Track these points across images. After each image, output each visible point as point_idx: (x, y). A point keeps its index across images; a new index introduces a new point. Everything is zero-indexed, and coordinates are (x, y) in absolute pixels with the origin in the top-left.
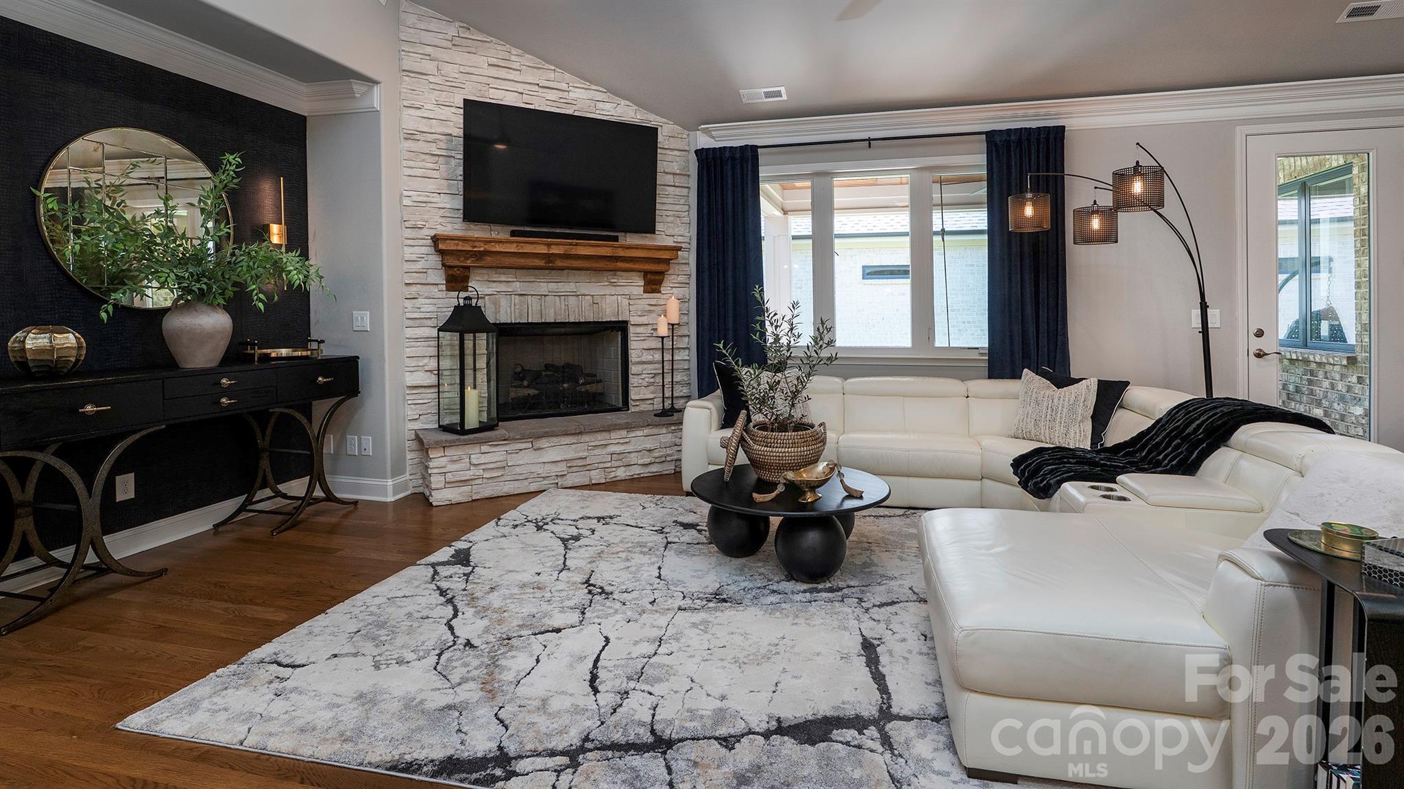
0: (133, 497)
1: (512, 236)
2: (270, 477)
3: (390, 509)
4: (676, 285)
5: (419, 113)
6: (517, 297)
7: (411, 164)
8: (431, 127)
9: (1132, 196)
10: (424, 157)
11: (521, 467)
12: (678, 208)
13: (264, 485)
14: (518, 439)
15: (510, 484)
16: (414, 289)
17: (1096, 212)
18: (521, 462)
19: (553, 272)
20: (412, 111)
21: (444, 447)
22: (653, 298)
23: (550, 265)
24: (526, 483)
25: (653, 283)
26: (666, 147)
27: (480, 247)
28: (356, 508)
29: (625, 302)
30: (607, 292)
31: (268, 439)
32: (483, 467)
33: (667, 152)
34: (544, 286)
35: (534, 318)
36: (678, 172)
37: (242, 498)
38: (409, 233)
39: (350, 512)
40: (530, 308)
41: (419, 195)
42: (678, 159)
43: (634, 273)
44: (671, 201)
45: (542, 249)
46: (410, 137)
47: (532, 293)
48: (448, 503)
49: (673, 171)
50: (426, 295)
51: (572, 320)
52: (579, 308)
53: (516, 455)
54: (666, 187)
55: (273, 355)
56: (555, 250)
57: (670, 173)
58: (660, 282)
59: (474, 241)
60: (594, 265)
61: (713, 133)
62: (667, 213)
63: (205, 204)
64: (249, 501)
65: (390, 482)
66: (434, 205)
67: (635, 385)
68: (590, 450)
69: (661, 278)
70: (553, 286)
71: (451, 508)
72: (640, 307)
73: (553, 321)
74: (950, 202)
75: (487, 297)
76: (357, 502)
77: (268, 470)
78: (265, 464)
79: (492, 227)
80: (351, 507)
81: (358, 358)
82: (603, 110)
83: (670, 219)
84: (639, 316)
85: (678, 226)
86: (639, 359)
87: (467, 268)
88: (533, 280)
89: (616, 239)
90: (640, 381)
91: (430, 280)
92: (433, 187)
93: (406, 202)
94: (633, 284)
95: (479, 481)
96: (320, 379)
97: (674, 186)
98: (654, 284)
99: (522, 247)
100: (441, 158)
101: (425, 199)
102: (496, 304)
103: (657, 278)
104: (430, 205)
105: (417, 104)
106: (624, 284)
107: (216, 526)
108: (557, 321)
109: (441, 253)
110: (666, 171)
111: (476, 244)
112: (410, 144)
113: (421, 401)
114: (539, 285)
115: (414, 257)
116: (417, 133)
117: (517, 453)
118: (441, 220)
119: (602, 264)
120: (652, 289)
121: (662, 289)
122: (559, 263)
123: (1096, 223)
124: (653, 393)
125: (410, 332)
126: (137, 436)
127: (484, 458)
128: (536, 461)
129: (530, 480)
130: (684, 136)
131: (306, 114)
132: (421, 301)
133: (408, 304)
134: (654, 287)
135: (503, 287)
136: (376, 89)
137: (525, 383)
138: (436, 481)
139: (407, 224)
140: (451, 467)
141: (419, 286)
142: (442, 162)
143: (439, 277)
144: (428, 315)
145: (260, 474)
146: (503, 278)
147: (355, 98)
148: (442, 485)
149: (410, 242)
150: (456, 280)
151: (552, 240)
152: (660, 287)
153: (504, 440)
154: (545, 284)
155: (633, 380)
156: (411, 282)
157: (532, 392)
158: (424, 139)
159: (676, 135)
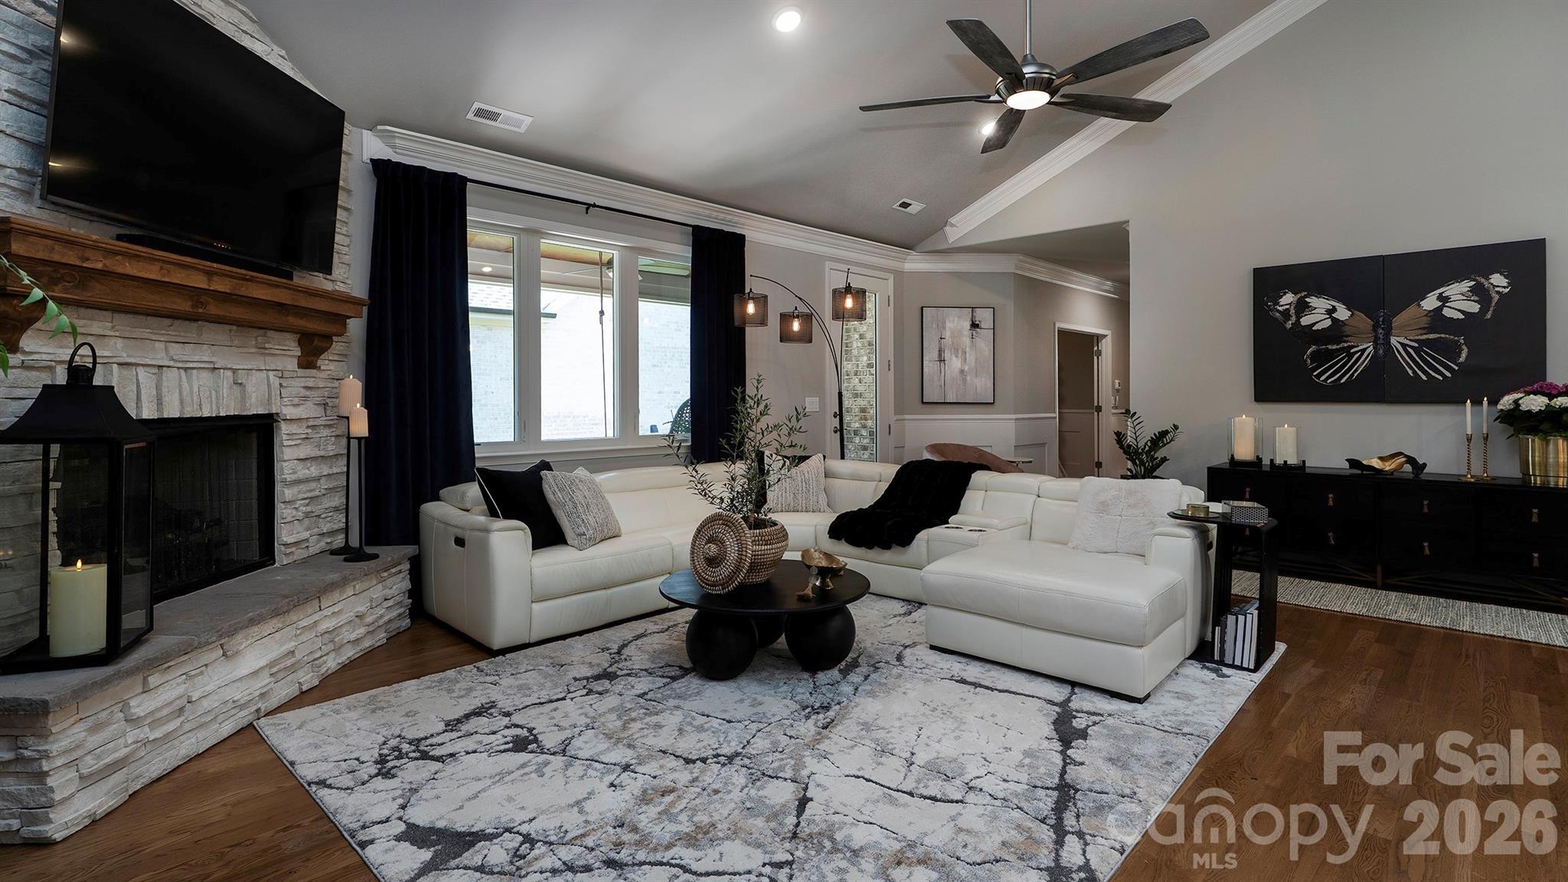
9: (844, 308)
11: (210, 697)
14: (202, 646)
15: (189, 738)
17: (798, 317)
18: (209, 689)
19: (177, 322)
21: (80, 701)
22: (309, 377)
23: (197, 312)
25: (311, 352)
29: (276, 382)
30: (258, 364)
32: (149, 720)
43: (288, 335)
53: (200, 678)
58: (320, 352)
61: (397, 141)
67: (288, 520)
68: (300, 634)
69: (325, 345)
72: (294, 391)
74: (548, 279)
84: (294, 405)
85: (338, 268)
86: (294, 477)
89: (290, 277)
90: (294, 512)
94: (288, 353)
95: (142, 753)
98: (312, 355)
103: (317, 344)
106: (278, 352)
117: (202, 673)
120: (308, 362)
121: (319, 363)
122: (211, 308)
123: (796, 326)
124: (308, 529)
127: (152, 701)
128: (230, 678)
134: (311, 359)
138: (62, 783)
140: (91, 741)
146: (95, 329)
148: (73, 788)
151: (220, 266)
152: (318, 359)
154: (162, 345)
155: (282, 512)
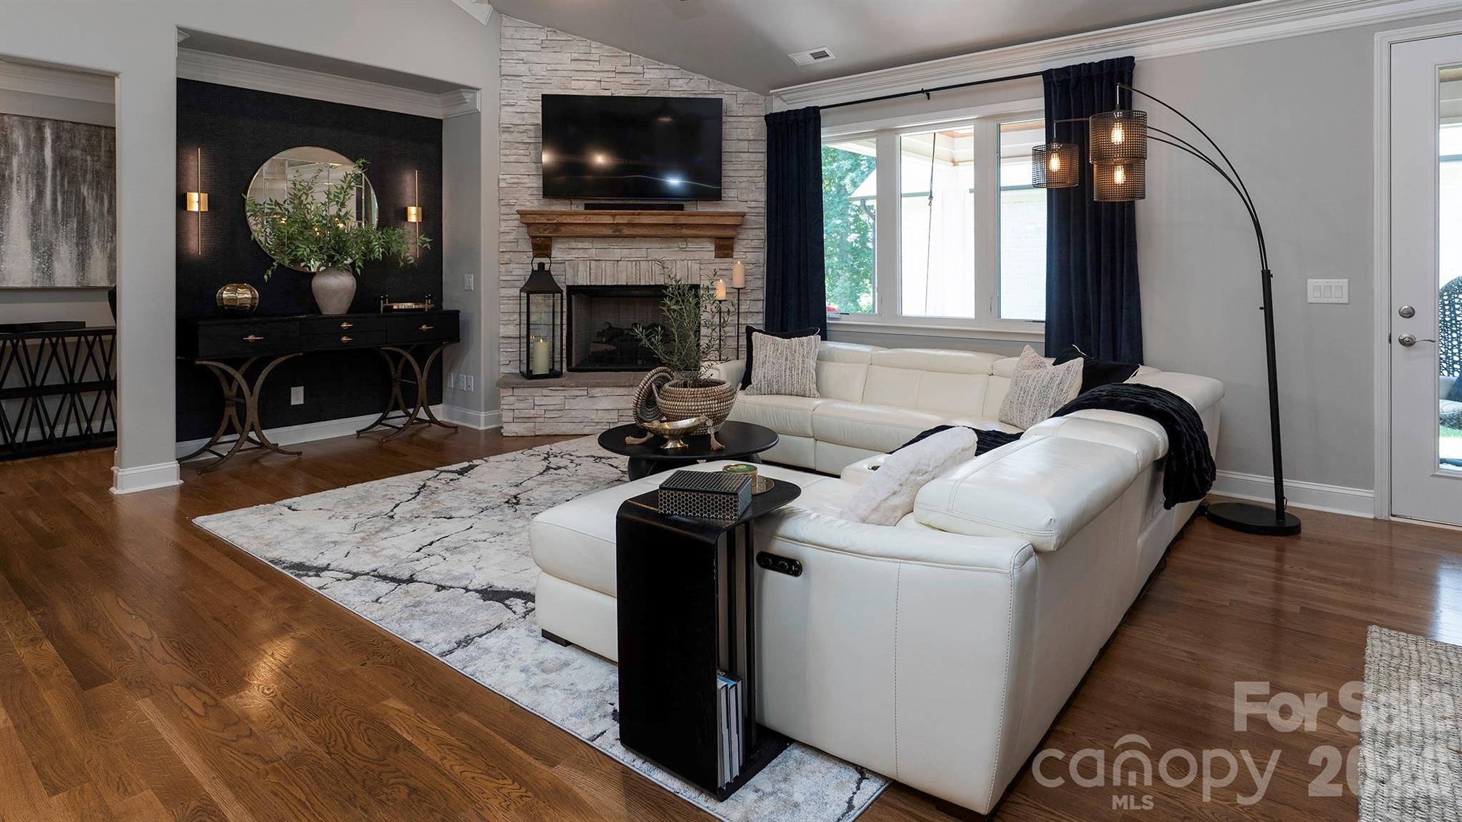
0: (302, 403)
1: (586, 209)
2: (401, 400)
3: (483, 436)
4: (750, 250)
5: (513, 109)
6: (594, 262)
7: (507, 152)
8: (523, 119)
10: (517, 145)
11: (575, 411)
12: (751, 173)
13: (396, 408)
14: (573, 387)
16: (507, 256)
17: (1118, 164)
18: (577, 407)
20: (508, 109)
21: (513, 388)
22: (723, 263)
23: (617, 234)
24: (581, 426)
25: (725, 248)
26: (740, 115)
27: (554, 220)
28: (456, 432)
29: (696, 267)
30: (678, 257)
31: (399, 371)
32: (545, 408)
33: (741, 119)
34: (618, 251)
35: (609, 282)
36: (752, 138)
37: (380, 415)
38: (504, 210)
39: (452, 434)
40: (604, 272)
41: (512, 178)
42: (753, 125)
43: (705, 239)
44: (744, 167)
45: (608, 220)
46: (506, 130)
47: (606, 258)
48: (515, 435)
49: (747, 138)
50: (517, 261)
51: (642, 283)
52: (649, 272)
53: (572, 400)
54: (741, 154)
55: (395, 307)
56: (619, 220)
57: (745, 140)
58: (731, 248)
59: (549, 215)
60: (659, 232)
61: (783, 97)
62: (740, 179)
63: (339, 198)
64: (383, 418)
65: (483, 414)
66: (524, 185)
69: (733, 243)
70: (626, 252)
71: (516, 440)
72: (711, 272)
73: (625, 284)
75: (567, 263)
76: (457, 427)
77: (400, 396)
78: (396, 390)
79: (573, 202)
80: (454, 430)
81: (459, 311)
82: (675, 87)
83: (743, 185)
84: (710, 280)
85: (752, 192)
87: (549, 238)
88: (607, 247)
89: (682, 208)
91: (520, 249)
92: (524, 170)
93: (502, 184)
94: (704, 249)
95: (542, 420)
96: (424, 327)
97: (748, 152)
98: (725, 250)
99: (590, 218)
100: (532, 145)
101: (516, 181)
102: (576, 269)
103: (726, 243)
104: (521, 185)
105: (512, 102)
106: (695, 250)
107: (359, 432)
108: (629, 284)
109: (528, 225)
110: (739, 138)
111: (551, 217)
112: (506, 136)
113: (510, 350)
114: (613, 252)
115: (507, 229)
116: (510, 126)
117: (574, 398)
118: (529, 198)
119: (667, 231)
120: (724, 254)
121: (734, 254)
122: (626, 231)
123: (1118, 177)
125: (504, 292)
126: (283, 359)
127: (545, 401)
128: (590, 407)
129: (585, 424)
130: (760, 102)
131: (441, 118)
132: (513, 266)
133: (503, 268)
134: (726, 252)
135: (581, 254)
136: (478, 94)
137: (604, 340)
138: (507, 416)
139: (502, 203)
140: (517, 405)
141: (511, 253)
142: (533, 148)
143: (526, 246)
144: (517, 278)
145: (393, 398)
146: (580, 245)
147: (466, 103)
148: (511, 420)
149: (504, 217)
150: (542, 248)
152: (732, 252)
153: (562, 386)
156: (505, 250)
157: (611, 347)
158: (517, 130)
159: (751, 102)
